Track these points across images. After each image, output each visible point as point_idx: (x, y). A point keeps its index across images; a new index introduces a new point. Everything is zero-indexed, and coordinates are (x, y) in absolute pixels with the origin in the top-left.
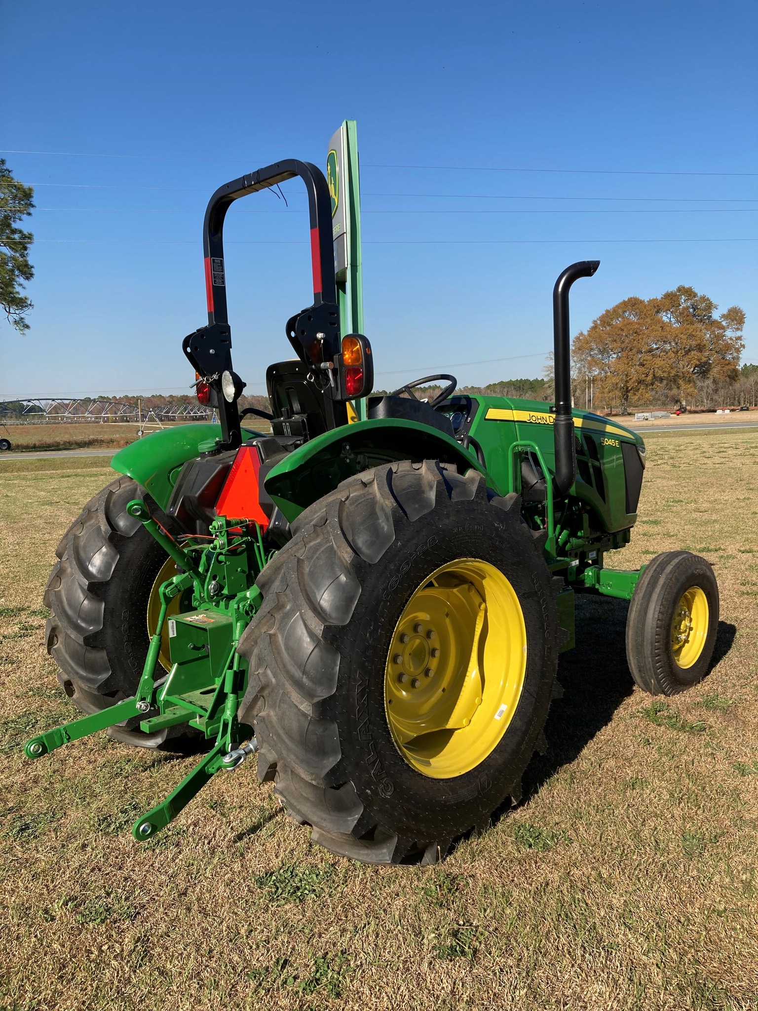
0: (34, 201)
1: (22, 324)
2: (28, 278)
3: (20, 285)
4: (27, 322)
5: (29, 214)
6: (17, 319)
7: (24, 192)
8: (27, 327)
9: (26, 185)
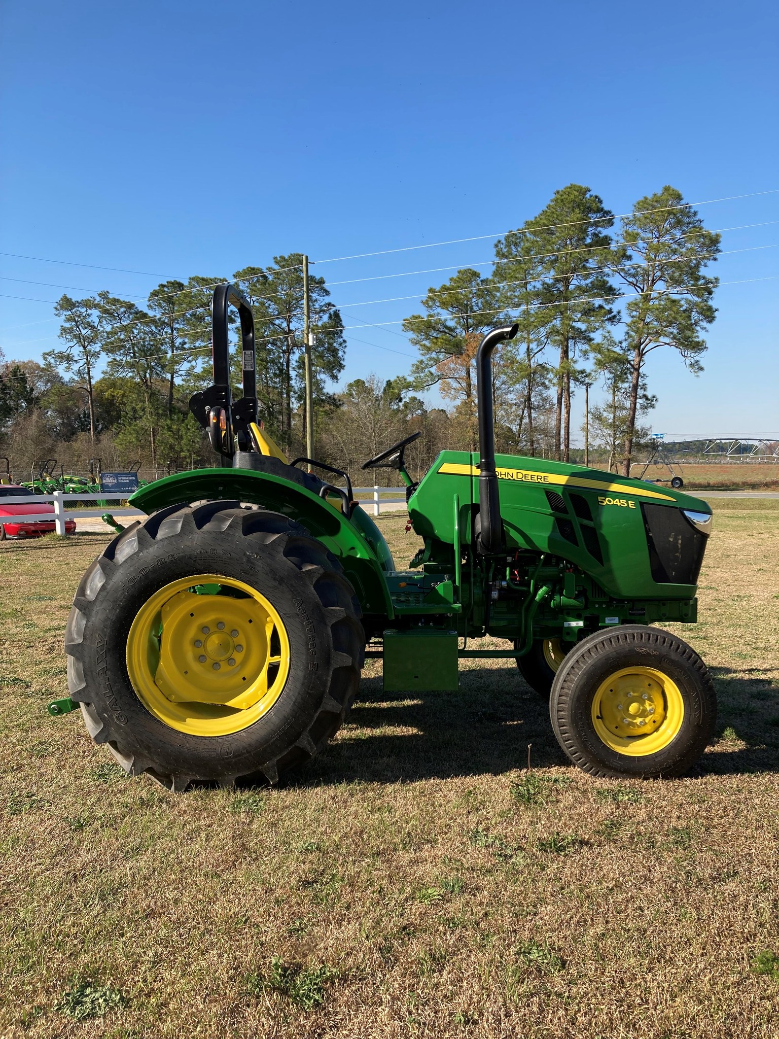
0: (721, 246)
1: (697, 367)
2: (710, 322)
3: (703, 328)
4: (702, 364)
5: (715, 259)
6: (693, 361)
7: (711, 239)
8: (701, 369)
9: (713, 232)
